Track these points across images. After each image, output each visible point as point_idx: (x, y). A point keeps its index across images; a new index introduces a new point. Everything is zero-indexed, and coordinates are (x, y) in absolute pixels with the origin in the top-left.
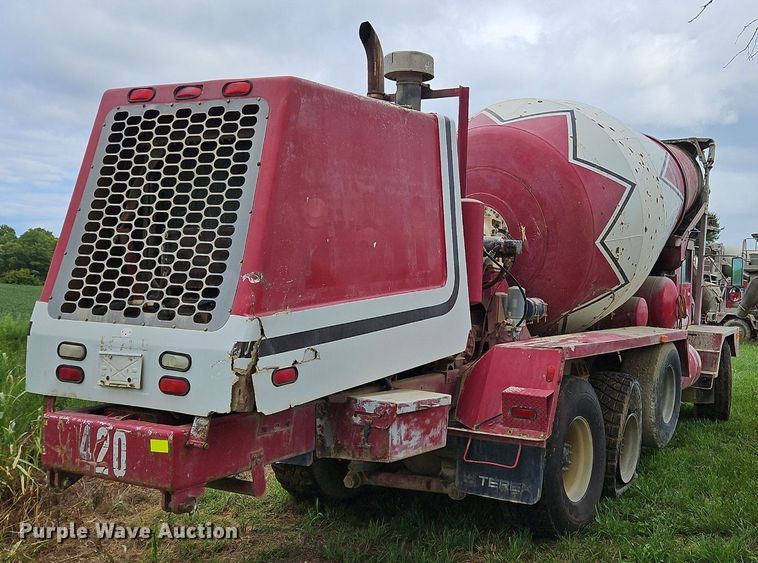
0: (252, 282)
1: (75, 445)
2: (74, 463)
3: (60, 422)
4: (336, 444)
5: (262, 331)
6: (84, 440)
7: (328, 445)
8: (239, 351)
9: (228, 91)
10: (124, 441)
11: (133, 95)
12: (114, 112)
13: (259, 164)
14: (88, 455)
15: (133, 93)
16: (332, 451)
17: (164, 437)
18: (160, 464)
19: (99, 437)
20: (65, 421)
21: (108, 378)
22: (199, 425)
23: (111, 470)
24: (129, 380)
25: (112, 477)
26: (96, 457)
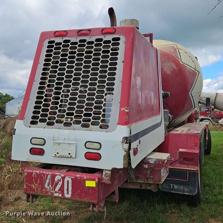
0: (126, 111)
1: (42, 184)
2: (42, 192)
3: (34, 173)
4: (136, 176)
5: (131, 132)
6: (48, 181)
7: (132, 177)
8: (125, 141)
9: (103, 32)
10: (70, 182)
11: (56, 34)
12: (48, 40)
13: (123, 62)
14: (50, 188)
15: (56, 33)
16: (134, 179)
17: (93, 180)
18: (91, 191)
19: (56, 180)
20: (36, 173)
21: (58, 153)
22: (106, 174)
23: (63, 194)
24: (69, 154)
25: (63, 198)
26: (55, 189)
